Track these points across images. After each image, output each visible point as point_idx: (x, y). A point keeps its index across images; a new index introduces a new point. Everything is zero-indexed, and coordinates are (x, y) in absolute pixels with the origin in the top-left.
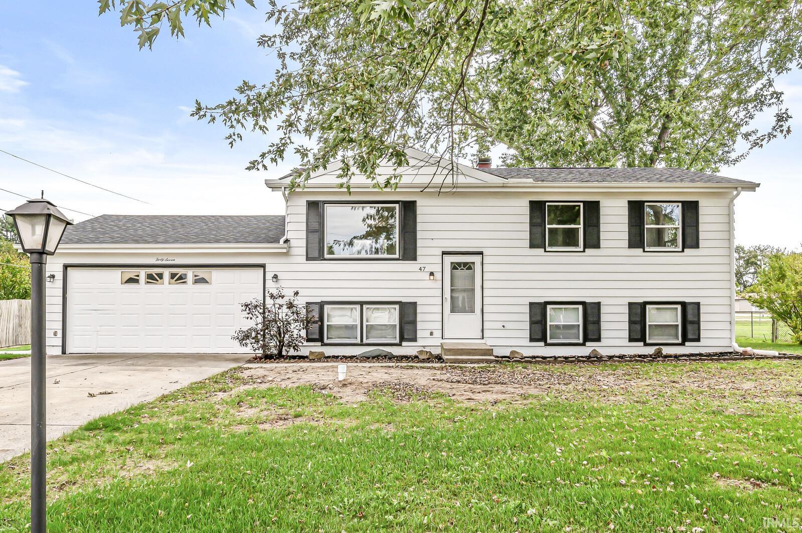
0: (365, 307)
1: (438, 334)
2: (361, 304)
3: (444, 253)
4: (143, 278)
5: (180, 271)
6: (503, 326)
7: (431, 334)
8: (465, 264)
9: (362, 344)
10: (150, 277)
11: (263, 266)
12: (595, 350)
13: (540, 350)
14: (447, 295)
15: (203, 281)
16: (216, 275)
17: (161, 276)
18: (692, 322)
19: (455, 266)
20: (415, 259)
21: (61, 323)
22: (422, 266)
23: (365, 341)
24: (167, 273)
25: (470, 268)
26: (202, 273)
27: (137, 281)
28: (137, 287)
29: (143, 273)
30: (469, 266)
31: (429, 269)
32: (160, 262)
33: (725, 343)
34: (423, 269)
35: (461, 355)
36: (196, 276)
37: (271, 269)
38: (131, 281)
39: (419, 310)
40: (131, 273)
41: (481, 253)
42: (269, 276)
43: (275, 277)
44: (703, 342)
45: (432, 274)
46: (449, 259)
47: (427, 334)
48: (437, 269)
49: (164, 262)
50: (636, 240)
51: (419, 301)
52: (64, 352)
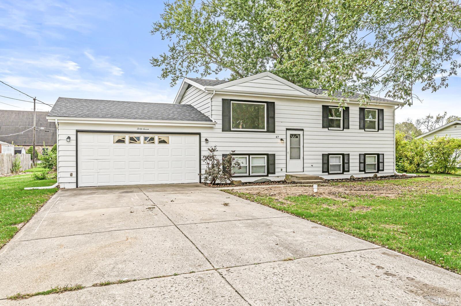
0: (251, 156)
1: (284, 170)
2: (249, 155)
3: (287, 129)
4: (127, 140)
5: (150, 136)
6: (312, 166)
7: (282, 170)
8: (295, 135)
9: (249, 176)
10: (131, 139)
11: (199, 134)
12: (352, 176)
13: (326, 177)
14: (289, 150)
15: (164, 142)
16: (172, 139)
17: (138, 139)
18: (381, 162)
19: (292, 136)
20: (274, 132)
21: (75, 168)
22: (277, 135)
23: (251, 174)
24: (142, 137)
25: (297, 137)
26: (163, 137)
27: (123, 142)
28: (124, 145)
29: (127, 137)
30: (296, 136)
31: (281, 137)
32: (139, 130)
33: (392, 171)
34: (277, 137)
35: (306, 180)
36: (159, 139)
37: (204, 136)
38: (119, 141)
39: (276, 157)
40: (120, 136)
41: (303, 130)
42: (203, 140)
43: (206, 140)
44: (385, 171)
45: (282, 140)
46: (289, 132)
47: (280, 170)
48: (284, 137)
49: (142, 131)
50: (363, 126)
51: (276, 153)
52: (77, 187)
